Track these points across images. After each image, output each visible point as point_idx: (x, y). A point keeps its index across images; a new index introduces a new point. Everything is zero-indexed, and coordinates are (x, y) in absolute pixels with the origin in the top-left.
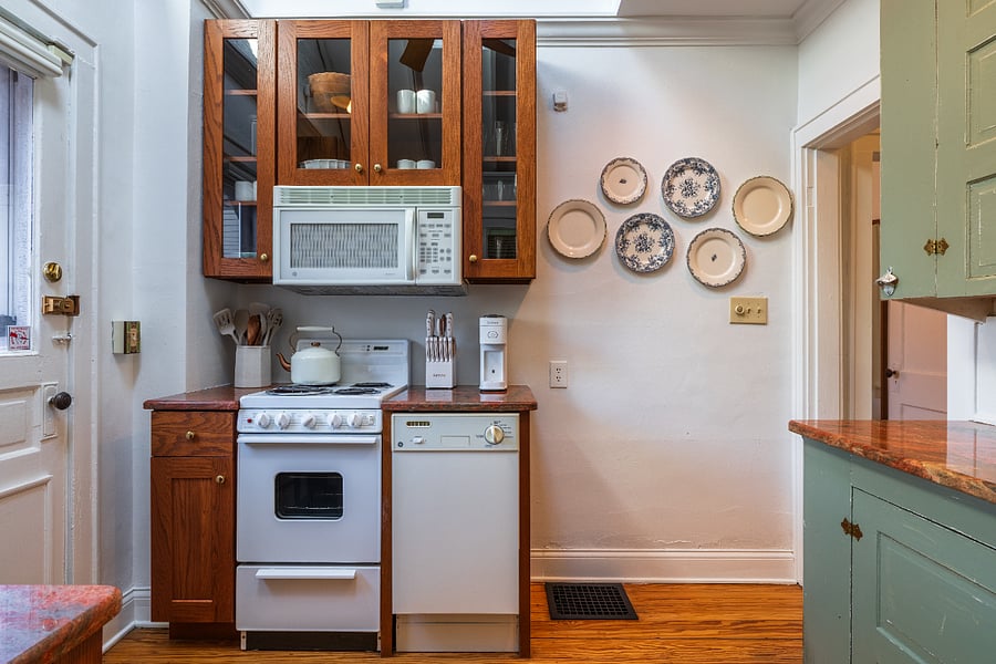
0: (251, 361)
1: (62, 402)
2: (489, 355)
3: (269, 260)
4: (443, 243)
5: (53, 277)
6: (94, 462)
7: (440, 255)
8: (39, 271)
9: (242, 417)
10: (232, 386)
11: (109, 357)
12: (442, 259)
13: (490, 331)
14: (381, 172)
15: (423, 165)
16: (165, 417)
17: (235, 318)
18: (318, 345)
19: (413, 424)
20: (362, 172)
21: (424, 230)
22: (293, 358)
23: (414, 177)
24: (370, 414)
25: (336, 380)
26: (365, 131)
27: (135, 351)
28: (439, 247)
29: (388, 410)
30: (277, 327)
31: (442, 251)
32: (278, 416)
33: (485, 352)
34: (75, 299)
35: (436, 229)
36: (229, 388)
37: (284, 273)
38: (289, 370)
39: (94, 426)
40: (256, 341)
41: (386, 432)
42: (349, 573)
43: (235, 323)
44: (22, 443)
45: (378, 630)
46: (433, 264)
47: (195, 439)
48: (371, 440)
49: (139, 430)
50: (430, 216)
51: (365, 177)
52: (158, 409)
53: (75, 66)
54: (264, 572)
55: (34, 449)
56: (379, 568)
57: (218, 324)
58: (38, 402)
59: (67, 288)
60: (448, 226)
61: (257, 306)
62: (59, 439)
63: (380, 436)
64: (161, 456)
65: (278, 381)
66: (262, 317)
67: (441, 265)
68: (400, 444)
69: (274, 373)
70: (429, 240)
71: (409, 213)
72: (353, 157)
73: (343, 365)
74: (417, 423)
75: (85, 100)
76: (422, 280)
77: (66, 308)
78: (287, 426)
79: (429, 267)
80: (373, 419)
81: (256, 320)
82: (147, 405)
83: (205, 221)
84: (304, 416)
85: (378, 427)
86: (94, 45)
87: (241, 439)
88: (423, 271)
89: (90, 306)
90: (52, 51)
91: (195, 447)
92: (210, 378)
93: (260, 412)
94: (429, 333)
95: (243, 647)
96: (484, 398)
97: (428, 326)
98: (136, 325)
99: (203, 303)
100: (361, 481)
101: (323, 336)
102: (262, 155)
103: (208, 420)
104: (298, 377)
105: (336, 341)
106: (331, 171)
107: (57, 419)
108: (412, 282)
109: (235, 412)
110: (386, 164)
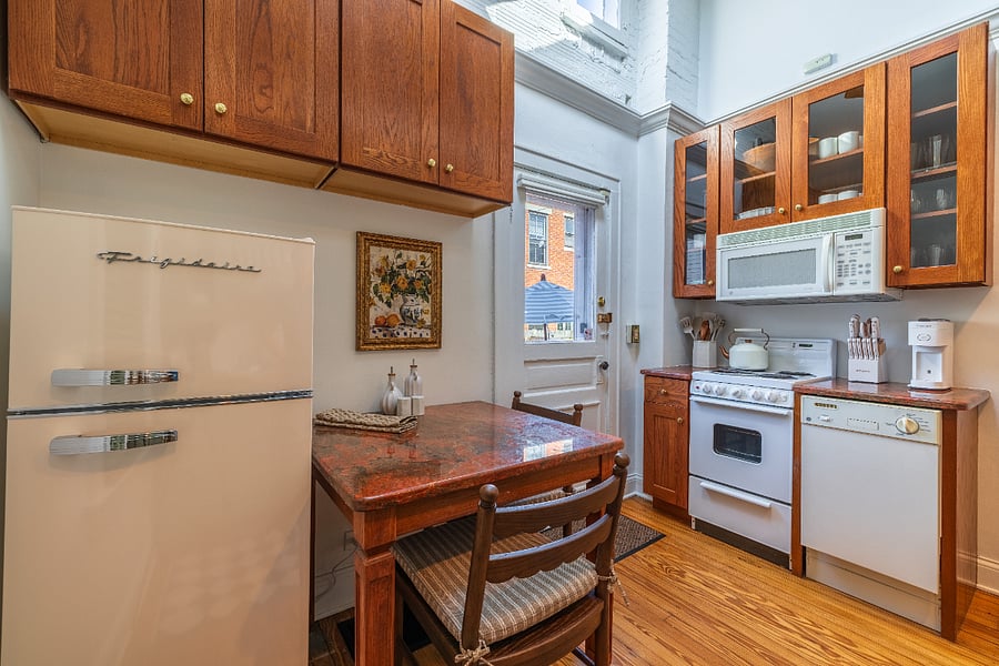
0: (703, 350)
1: (605, 366)
2: (923, 357)
3: (714, 284)
4: (861, 259)
5: (601, 304)
6: (618, 398)
7: (858, 269)
8: (596, 301)
9: (693, 385)
10: (691, 366)
11: (624, 344)
12: (860, 273)
13: (920, 334)
14: (802, 210)
15: (844, 196)
16: (651, 380)
17: (694, 323)
18: (750, 341)
19: (821, 405)
20: (785, 213)
21: (841, 251)
22: (731, 350)
23: (834, 208)
24: (783, 394)
25: (765, 368)
26: (787, 181)
27: (637, 341)
28: (858, 263)
29: (799, 392)
30: (721, 329)
31: (861, 266)
32: (715, 387)
33: (918, 353)
34: (610, 314)
35: (854, 248)
36: (689, 367)
37: (723, 293)
38: (728, 358)
39: (618, 381)
40: (706, 337)
41: (797, 408)
42: (766, 503)
43: (693, 326)
44: (589, 384)
45: (789, 553)
46: (851, 278)
47: (666, 394)
48: (785, 412)
49: (638, 385)
50: (847, 238)
51: (788, 216)
52: (648, 374)
53: (611, 196)
54: (705, 484)
55: (594, 388)
56: (790, 508)
57: (683, 326)
58: (595, 365)
59: (607, 309)
60: (866, 244)
61: (707, 315)
62: (604, 384)
63: (792, 411)
64: (649, 401)
65: (721, 365)
66: (710, 322)
67: (860, 278)
68: (809, 419)
69: (718, 360)
70: (846, 258)
71: (827, 239)
72: (777, 203)
73: (770, 357)
74: (824, 405)
75: (615, 212)
76: (839, 292)
77: (606, 319)
78: (721, 393)
79: (846, 281)
80: (786, 397)
81: (706, 323)
82: (642, 372)
83: (676, 247)
84: (733, 389)
85: (790, 403)
86: (618, 181)
87: (692, 398)
88: (840, 284)
89: (616, 318)
90: (600, 194)
91: (666, 399)
92: (677, 360)
93: (705, 382)
94: (851, 334)
95: (693, 527)
96: (913, 394)
97: (851, 328)
98: (636, 327)
99: (674, 314)
100: (776, 440)
101: (756, 335)
102: (710, 216)
103: (673, 384)
104: (734, 363)
105: (766, 339)
106: (760, 217)
107: (603, 374)
108: (830, 294)
109: (689, 381)
110: (806, 202)
